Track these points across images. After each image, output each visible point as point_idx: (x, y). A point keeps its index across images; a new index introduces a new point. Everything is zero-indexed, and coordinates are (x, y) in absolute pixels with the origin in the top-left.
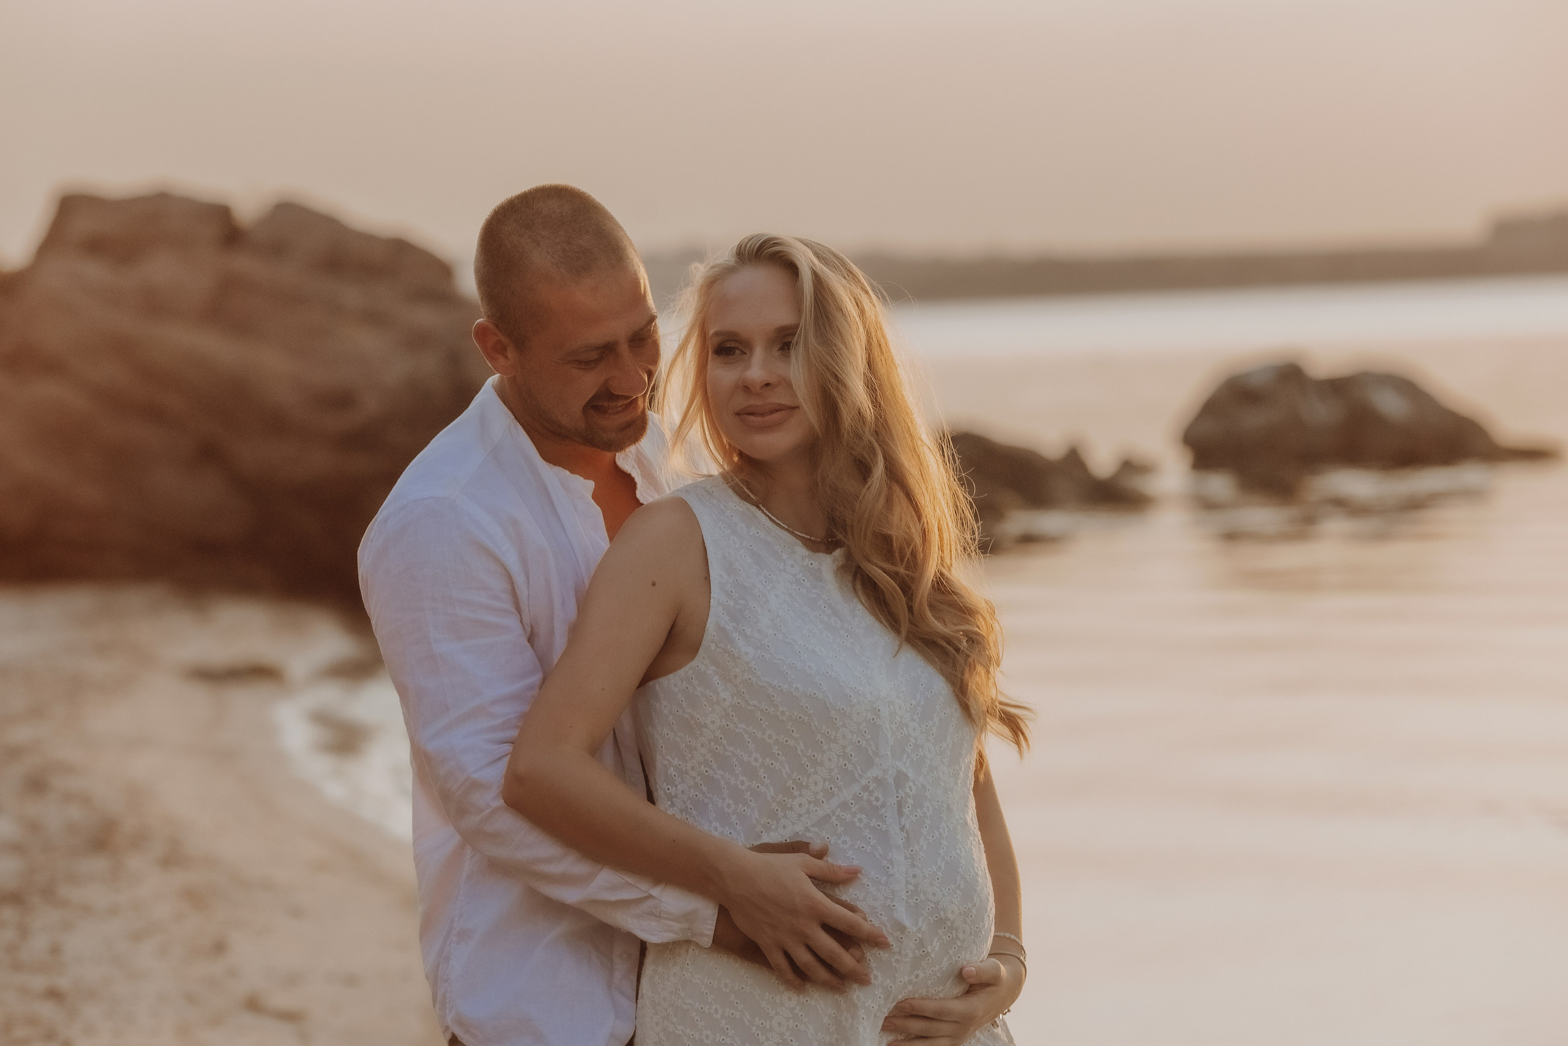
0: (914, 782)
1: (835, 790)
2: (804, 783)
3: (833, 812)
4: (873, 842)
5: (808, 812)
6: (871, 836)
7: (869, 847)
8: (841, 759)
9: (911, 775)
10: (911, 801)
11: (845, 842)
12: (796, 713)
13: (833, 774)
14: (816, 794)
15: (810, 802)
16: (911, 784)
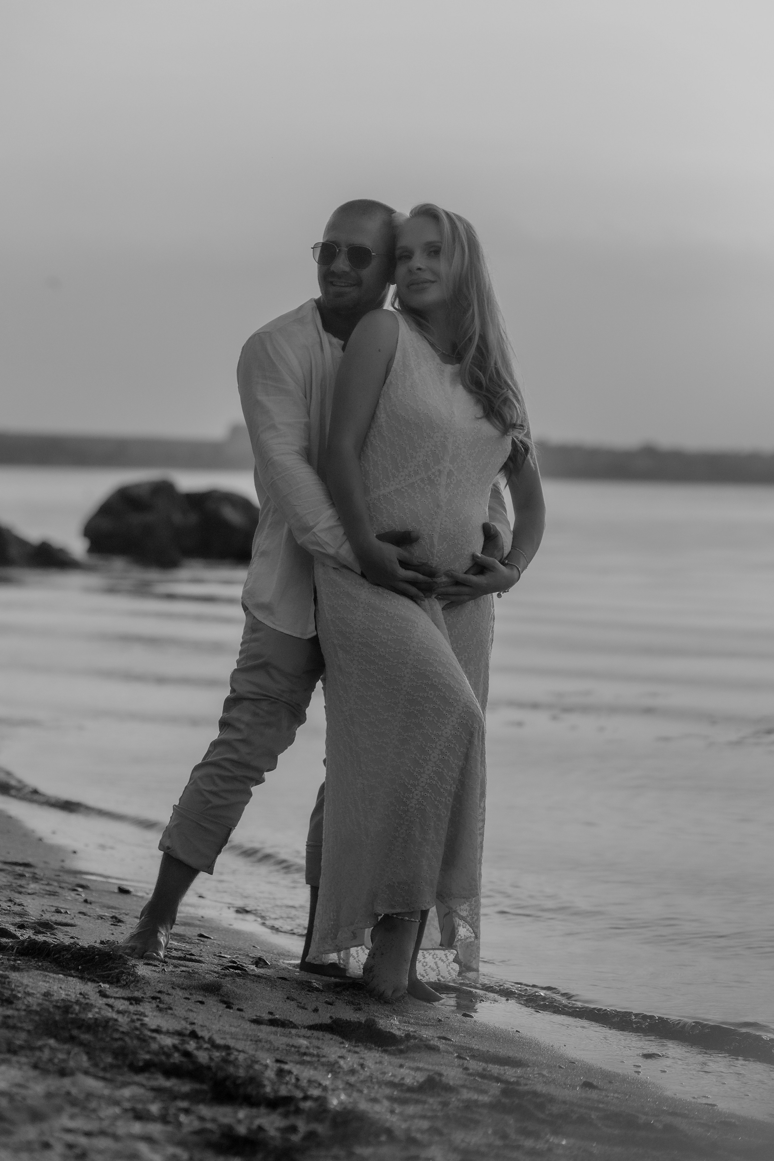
0: (456, 477)
1: (420, 471)
2: (406, 466)
3: (416, 482)
4: (419, 508)
5: (404, 480)
6: (420, 506)
7: (427, 502)
8: (425, 457)
9: (455, 473)
10: (452, 486)
11: (417, 497)
12: (417, 420)
13: (420, 463)
14: (419, 462)
15: (415, 466)
16: (454, 478)
